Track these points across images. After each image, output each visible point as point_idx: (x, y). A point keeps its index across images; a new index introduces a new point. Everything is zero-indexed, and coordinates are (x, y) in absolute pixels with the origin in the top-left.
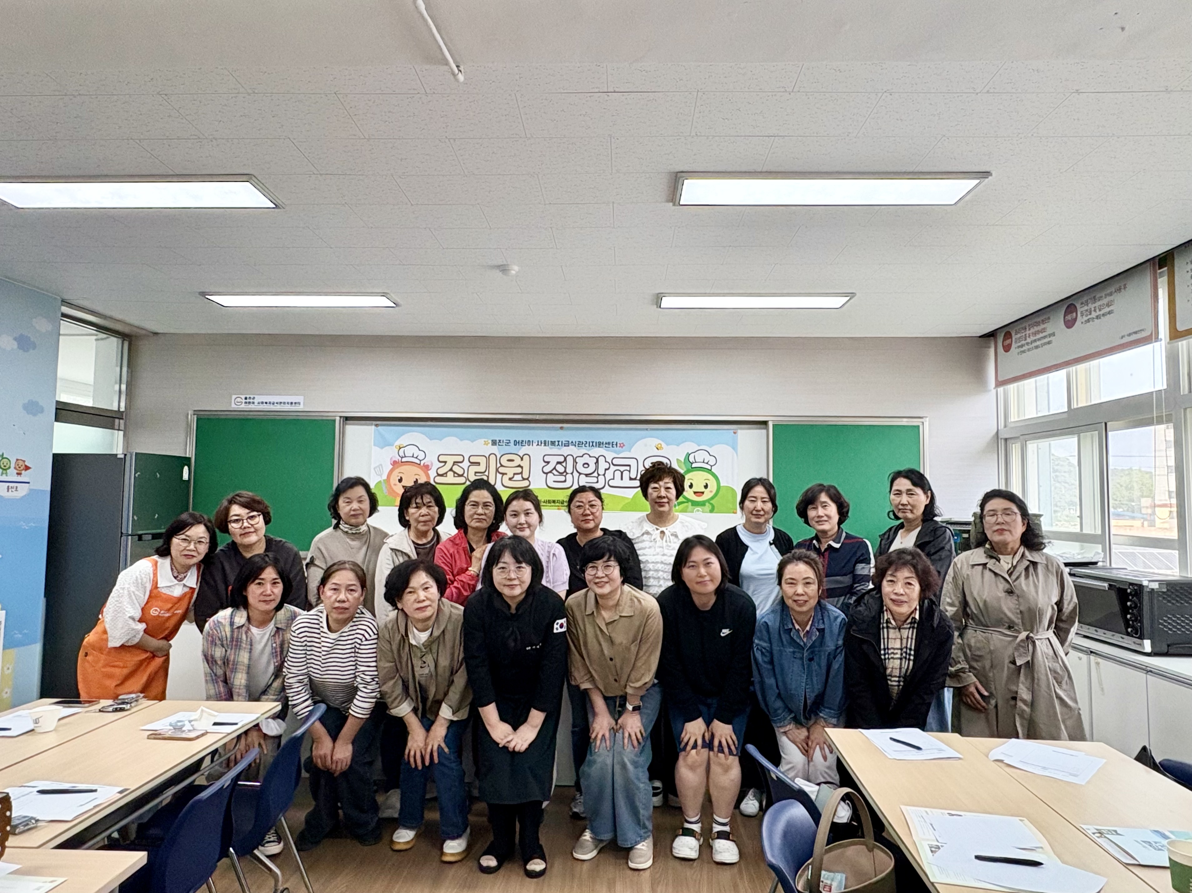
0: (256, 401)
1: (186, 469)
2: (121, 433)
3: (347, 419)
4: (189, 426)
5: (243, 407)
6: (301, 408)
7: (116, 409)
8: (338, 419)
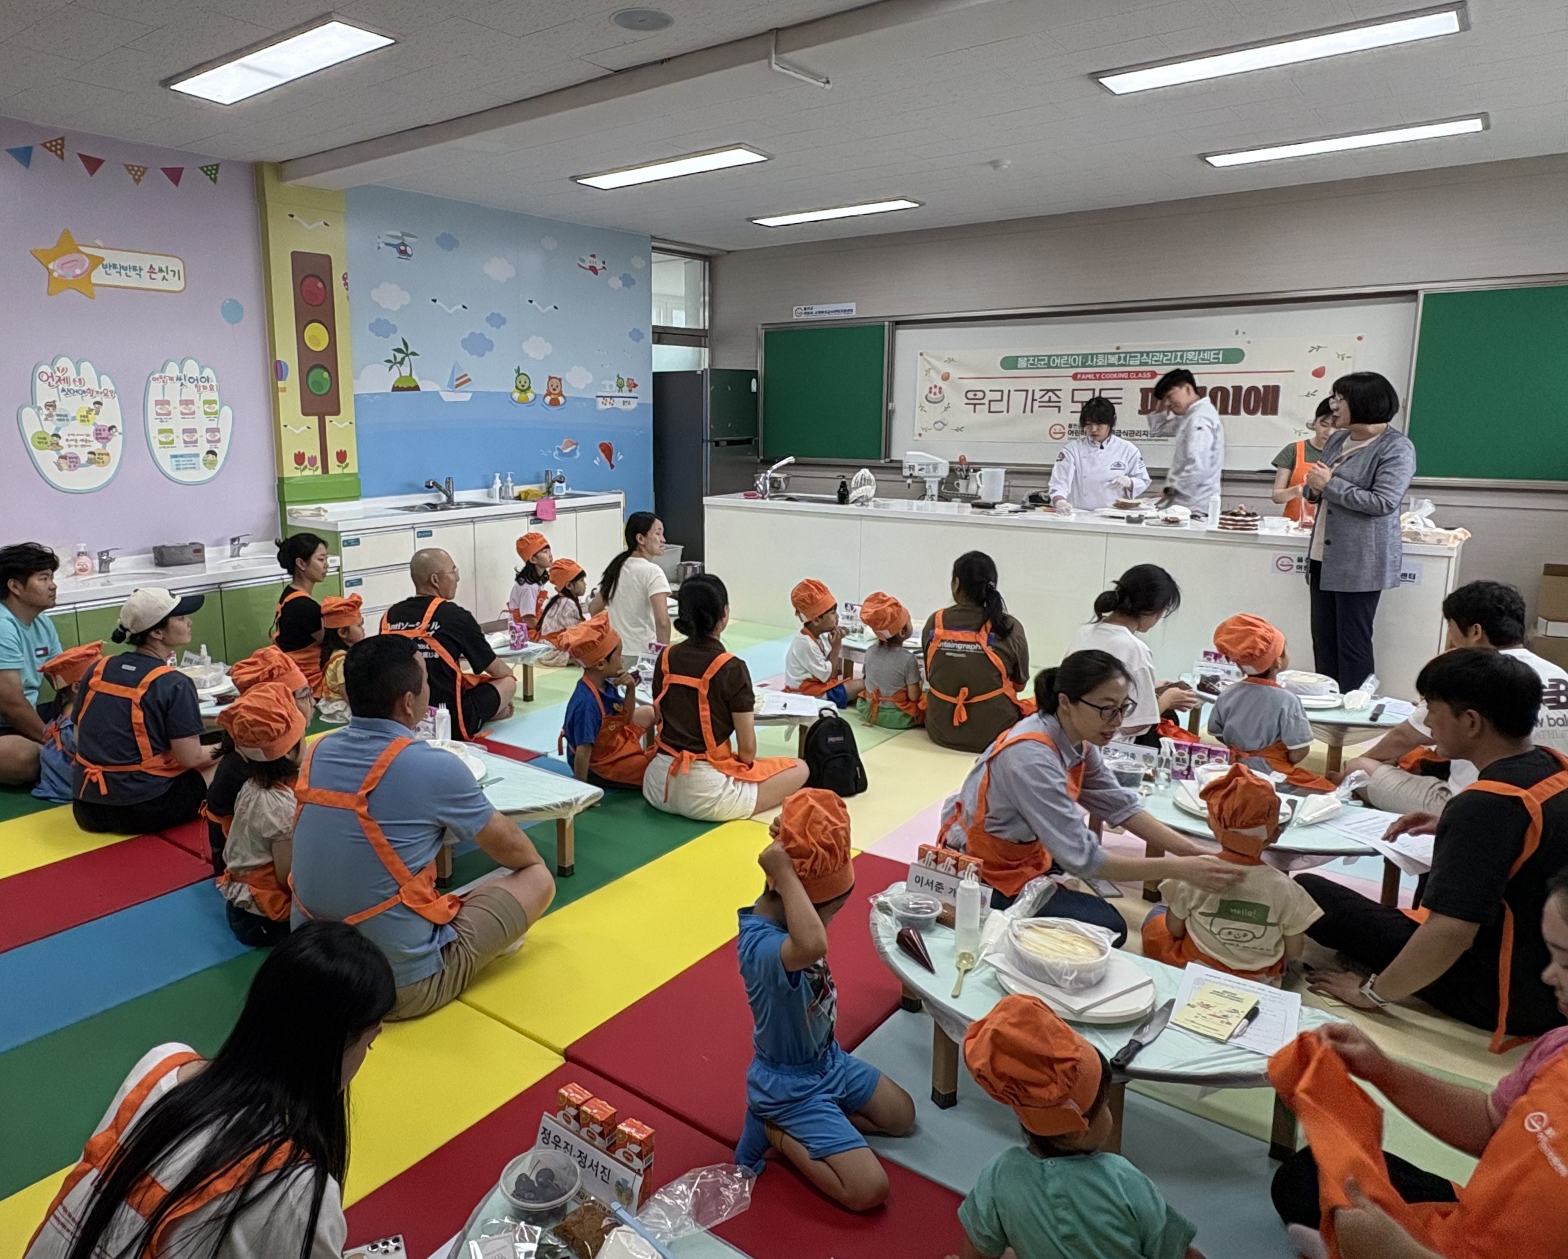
0: (814, 311)
1: (754, 381)
2: (707, 350)
3: (898, 323)
4: (758, 339)
5: (804, 317)
6: (854, 314)
7: (701, 327)
8: (887, 324)
